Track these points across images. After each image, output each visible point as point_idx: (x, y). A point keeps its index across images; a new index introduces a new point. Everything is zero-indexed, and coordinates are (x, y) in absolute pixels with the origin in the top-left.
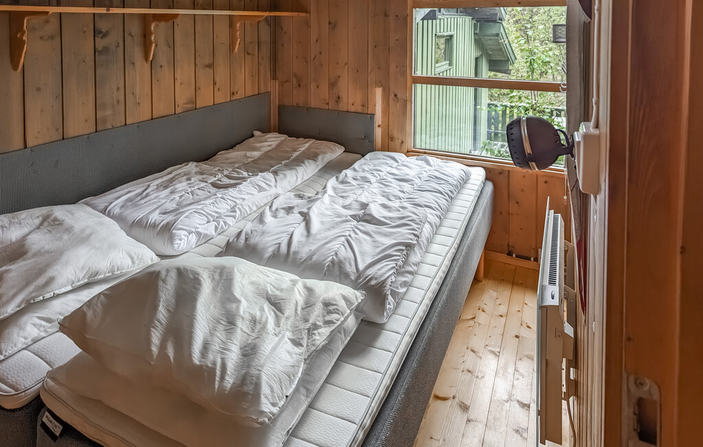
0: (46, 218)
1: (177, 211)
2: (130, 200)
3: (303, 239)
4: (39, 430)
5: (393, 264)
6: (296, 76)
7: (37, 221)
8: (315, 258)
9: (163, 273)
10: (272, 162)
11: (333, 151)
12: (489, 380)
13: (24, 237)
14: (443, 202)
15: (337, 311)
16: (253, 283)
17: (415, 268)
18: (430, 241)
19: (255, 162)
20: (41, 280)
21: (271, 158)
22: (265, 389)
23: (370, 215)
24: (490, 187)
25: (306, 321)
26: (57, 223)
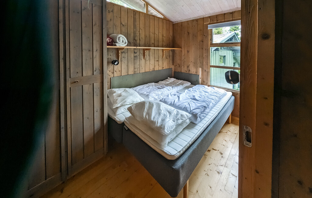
0: (125, 90)
1: (150, 92)
2: (140, 89)
3: (178, 101)
4: (124, 129)
5: (200, 110)
6: (178, 64)
7: (123, 90)
8: (180, 106)
9: (146, 102)
10: (172, 85)
11: (188, 84)
12: (230, 149)
13: (121, 93)
14: (217, 99)
15: (184, 117)
16: (165, 108)
17: (207, 113)
18: (212, 108)
19: (168, 84)
20: (124, 101)
21: (172, 84)
22: (166, 128)
23: (195, 98)
24: (233, 98)
25: (176, 117)
26: (127, 91)
